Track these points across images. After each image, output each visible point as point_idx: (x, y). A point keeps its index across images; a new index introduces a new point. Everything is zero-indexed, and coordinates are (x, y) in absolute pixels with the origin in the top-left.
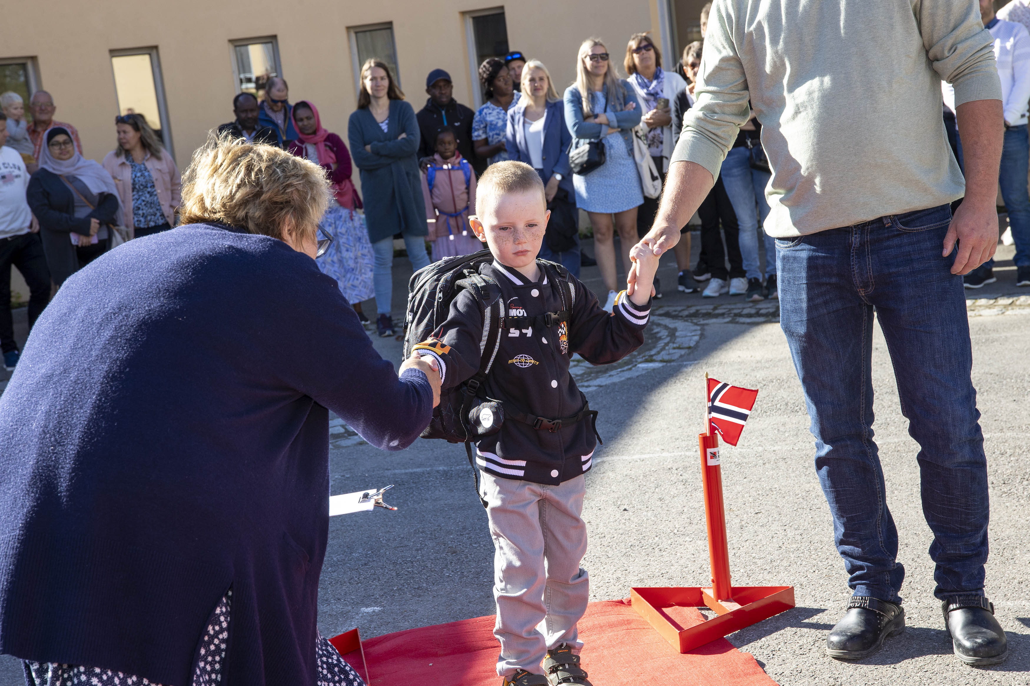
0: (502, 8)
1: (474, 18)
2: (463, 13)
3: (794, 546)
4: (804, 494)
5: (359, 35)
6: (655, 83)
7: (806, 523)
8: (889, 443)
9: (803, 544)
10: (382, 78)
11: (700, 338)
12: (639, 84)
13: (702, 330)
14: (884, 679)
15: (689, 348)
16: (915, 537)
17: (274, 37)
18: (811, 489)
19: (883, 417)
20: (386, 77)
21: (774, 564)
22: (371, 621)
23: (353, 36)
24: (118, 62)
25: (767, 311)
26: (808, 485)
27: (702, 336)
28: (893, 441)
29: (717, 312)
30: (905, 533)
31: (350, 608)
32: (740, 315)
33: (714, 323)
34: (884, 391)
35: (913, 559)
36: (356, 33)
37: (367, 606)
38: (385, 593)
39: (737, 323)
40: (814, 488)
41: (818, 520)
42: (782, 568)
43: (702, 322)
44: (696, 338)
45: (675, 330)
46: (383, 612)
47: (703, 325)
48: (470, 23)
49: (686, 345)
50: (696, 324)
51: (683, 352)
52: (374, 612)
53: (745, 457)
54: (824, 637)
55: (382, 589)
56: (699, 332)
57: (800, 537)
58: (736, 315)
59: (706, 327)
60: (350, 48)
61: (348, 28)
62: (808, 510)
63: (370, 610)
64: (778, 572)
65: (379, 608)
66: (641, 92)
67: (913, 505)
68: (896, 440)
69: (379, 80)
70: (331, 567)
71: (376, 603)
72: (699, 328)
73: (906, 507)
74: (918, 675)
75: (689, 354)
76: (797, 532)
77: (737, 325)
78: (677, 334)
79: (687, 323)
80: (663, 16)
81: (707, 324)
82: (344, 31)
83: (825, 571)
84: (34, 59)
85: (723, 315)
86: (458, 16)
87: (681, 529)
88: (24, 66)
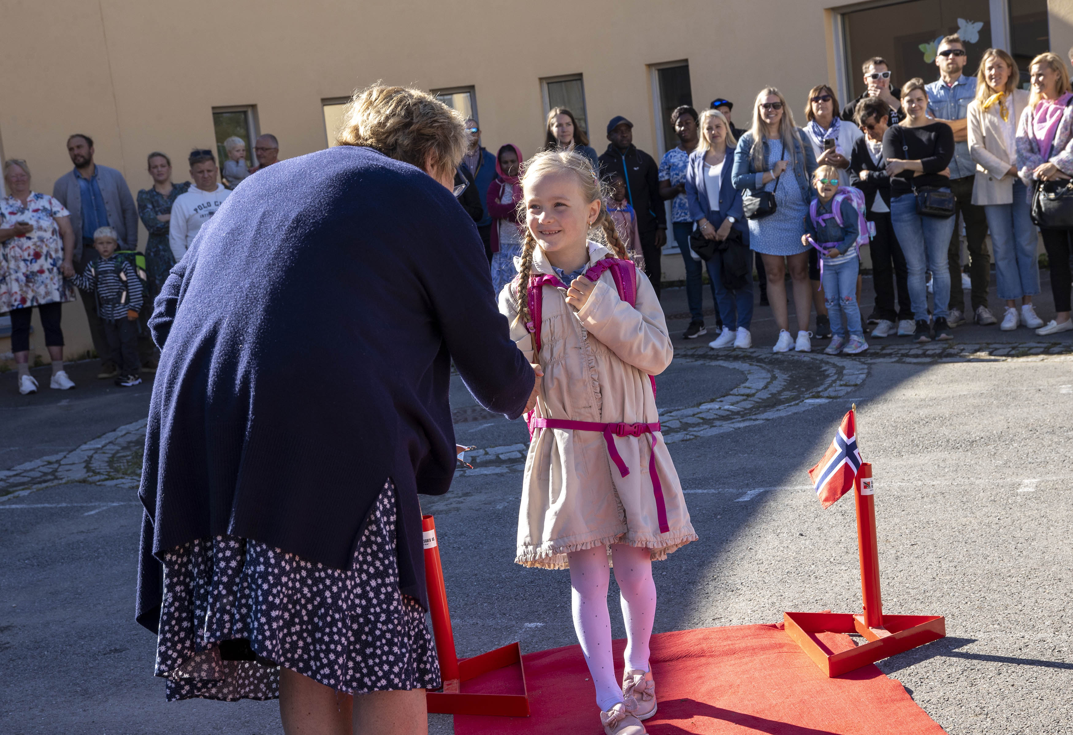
0: (686, 60)
1: (659, 70)
2: (650, 66)
3: (948, 577)
4: (960, 528)
5: (550, 85)
6: (830, 130)
7: (961, 556)
8: (1048, 481)
9: (957, 576)
10: (568, 124)
11: (867, 376)
12: (815, 132)
13: (869, 368)
14: (1030, 710)
15: (856, 385)
16: (1069, 572)
17: (473, 87)
18: (967, 523)
19: (1043, 456)
20: (571, 123)
21: (928, 594)
22: (534, 636)
23: (545, 86)
24: (328, 109)
25: (933, 352)
26: (965, 519)
27: (869, 374)
28: (1051, 479)
29: (884, 352)
30: (1059, 569)
31: (514, 623)
32: (907, 355)
33: (881, 362)
34: (1045, 430)
35: (1065, 594)
36: (548, 84)
37: (531, 622)
38: (549, 610)
39: (904, 362)
40: (970, 522)
41: (973, 553)
42: (935, 598)
43: (870, 361)
44: (863, 376)
45: (843, 368)
46: (545, 627)
47: (871, 364)
48: (655, 75)
49: (853, 383)
50: (864, 363)
51: (849, 389)
52: (536, 627)
53: (904, 491)
54: (972, 667)
55: (545, 606)
56: (866, 371)
57: (954, 569)
58: (903, 355)
59: (873, 366)
60: (542, 97)
61: (541, 79)
62: (964, 543)
63: (533, 625)
64: (931, 603)
65: (541, 624)
67: (1068, 542)
68: (1054, 478)
69: (565, 126)
70: (499, 583)
71: (539, 619)
72: (866, 366)
73: (1061, 543)
74: (1065, 707)
75: (855, 391)
76: (951, 564)
77: (904, 365)
78: (845, 372)
79: (855, 362)
80: (840, 69)
81: (874, 363)
82: (537, 82)
83: (977, 602)
84: (254, 107)
85: (890, 355)
86: (644, 68)
87: (837, 558)
88: (245, 113)
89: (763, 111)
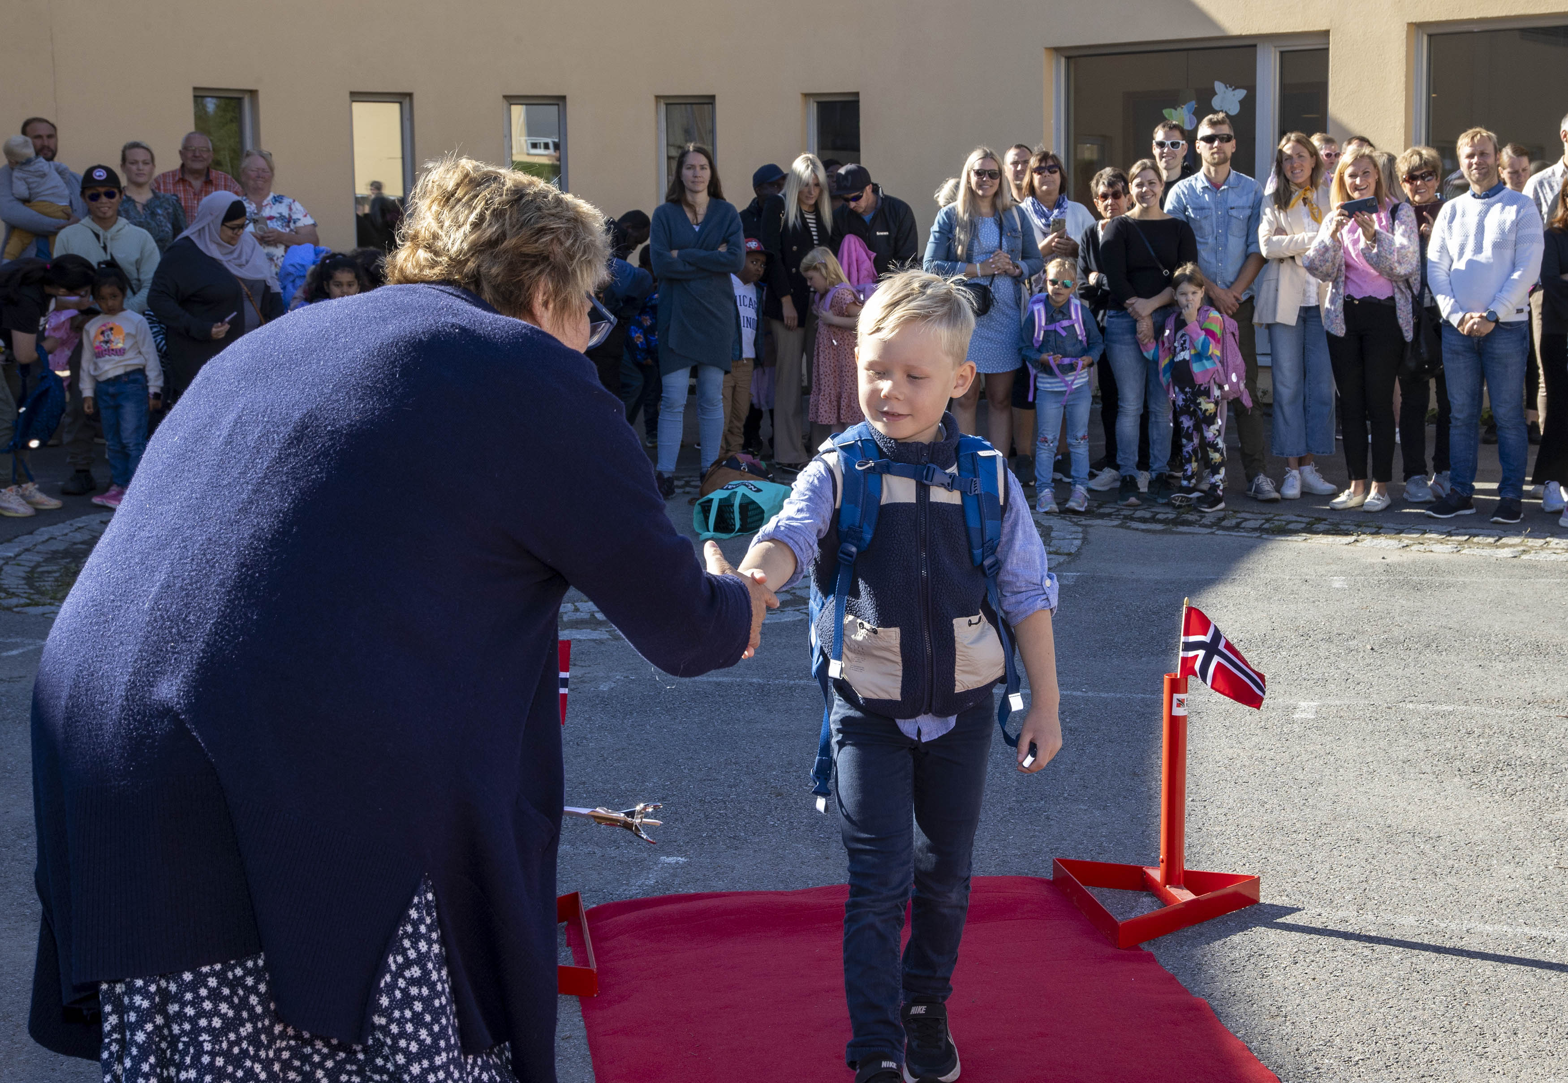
0: (857, 94)
1: (818, 103)
2: (806, 95)
3: (1218, 829)
4: (1226, 762)
5: (669, 106)
7: (1231, 801)
8: (1330, 706)
9: (1229, 828)
10: (702, 167)
11: (1083, 543)
12: (1036, 212)
13: (1085, 532)
14: (1338, 1013)
15: (1069, 554)
16: (1368, 831)
17: (563, 98)
18: (1235, 756)
19: (1320, 671)
20: (708, 167)
21: (1194, 850)
22: (674, 875)
23: (663, 107)
24: (359, 109)
25: (1165, 516)
26: (1231, 751)
27: (1084, 539)
28: (1334, 704)
29: (1102, 510)
30: (1356, 825)
31: (645, 855)
32: (1132, 519)
33: (1098, 525)
34: (1320, 636)
35: (1367, 860)
36: (667, 104)
37: (668, 855)
38: (691, 839)
39: (1129, 528)
40: (1238, 755)
41: (1246, 797)
42: (1203, 856)
43: (1084, 522)
44: (1078, 542)
45: (1050, 529)
46: (689, 864)
47: (1086, 526)
48: (813, 108)
49: (1066, 551)
50: (1076, 524)
51: (1061, 559)
52: (677, 863)
53: (1147, 705)
54: (1261, 952)
55: (686, 835)
56: (1081, 536)
57: (1224, 818)
58: (1125, 517)
59: (1090, 530)
60: (658, 122)
61: (658, 97)
62: (1233, 783)
63: (672, 860)
64: (1199, 861)
65: (683, 859)
66: (1037, 222)
67: (1362, 789)
68: (1338, 702)
69: (698, 168)
70: (618, 797)
71: (680, 852)
72: (1080, 529)
73: (1354, 790)
74: (1381, 1011)
75: (1069, 563)
76: (1220, 811)
77: (1129, 531)
78: (1053, 534)
79: (1064, 522)
80: (1058, 129)
81: (1091, 526)
82: (653, 99)
83: (1258, 865)
84: (253, 93)
85: (1109, 515)
86: (800, 98)
87: (1073, 793)
88: (239, 100)
89: (974, 179)
